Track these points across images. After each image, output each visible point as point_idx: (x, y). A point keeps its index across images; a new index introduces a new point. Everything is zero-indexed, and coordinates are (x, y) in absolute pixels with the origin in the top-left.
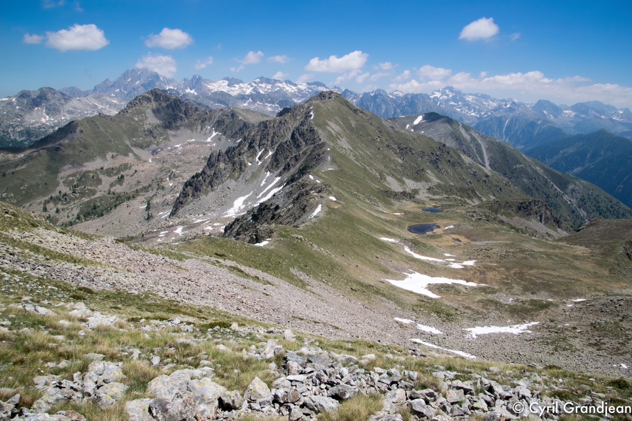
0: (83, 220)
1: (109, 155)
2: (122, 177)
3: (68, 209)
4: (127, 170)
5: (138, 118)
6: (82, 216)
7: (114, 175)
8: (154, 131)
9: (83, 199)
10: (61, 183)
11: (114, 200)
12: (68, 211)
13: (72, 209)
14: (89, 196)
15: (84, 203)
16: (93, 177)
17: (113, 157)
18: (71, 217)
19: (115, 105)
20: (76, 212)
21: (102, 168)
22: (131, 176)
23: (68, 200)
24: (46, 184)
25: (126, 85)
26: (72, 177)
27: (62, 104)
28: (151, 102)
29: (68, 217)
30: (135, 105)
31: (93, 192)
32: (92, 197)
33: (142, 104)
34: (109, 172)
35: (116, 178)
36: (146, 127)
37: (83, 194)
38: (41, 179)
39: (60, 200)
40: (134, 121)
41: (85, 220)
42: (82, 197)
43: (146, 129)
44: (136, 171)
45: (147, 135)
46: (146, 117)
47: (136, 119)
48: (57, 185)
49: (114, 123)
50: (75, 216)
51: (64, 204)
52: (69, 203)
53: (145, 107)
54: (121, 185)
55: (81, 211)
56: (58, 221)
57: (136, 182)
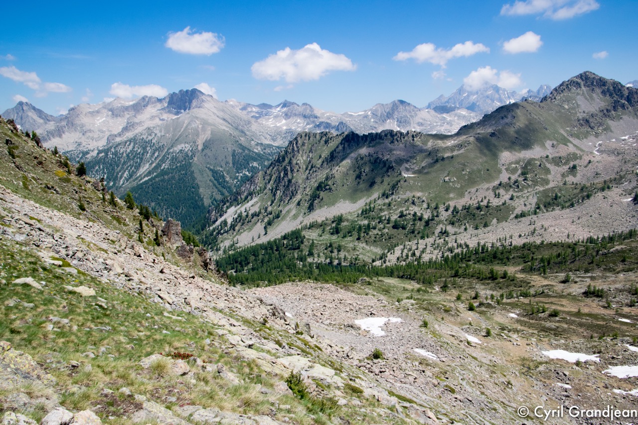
0: (545, 211)
1: (548, 144)
2: (574, 167)
3: (524, 197)
4: (578, 160)
5: (568, 105)
6: (542, 206)
7: (563, 165)
8: (591, 120)
9: (536, 187)
10: (504, 171)
11: (578, 191)
12: (523, 200)
13: (527, 197)
14: (542, 185)
15: (539, 192)
16: (540, 166)
17: (553, 146)
18: (529, 207)
19: (464, 117)
20: (533, 201)
21: (547, 157)
22: (586, 167)
23: (520, 187)
24: (488, 170)
25: (462, 100)
26: (514, 164)
27: (412, 116)
28: (580, 87)
29: (525, 205)
30: (562, 91)
31: (547, 182)
32: (547, 187)
33: (570, 90)
34: (557, 161)
35: (566, 168)
36: (581, 116)
37: (535, 183)
38: (482, 165)
39: (511, 186)
40: (564, 108)
41: (547, 211)
42: (535, 185)
43: (581, 117)
44: (590, 162)
45: (582, 125)
46: (577, 105)
47: (566, 107)
48: (500, 172)
49: (542, 111)
50: (534, 206)
51: (517, 192)
52: (521, 190)
53: (574, 93)
54: (575, 176)
55: (539, 200)
56: (515, 209)
57: (594, 175)
